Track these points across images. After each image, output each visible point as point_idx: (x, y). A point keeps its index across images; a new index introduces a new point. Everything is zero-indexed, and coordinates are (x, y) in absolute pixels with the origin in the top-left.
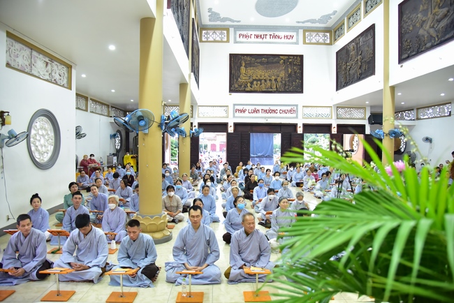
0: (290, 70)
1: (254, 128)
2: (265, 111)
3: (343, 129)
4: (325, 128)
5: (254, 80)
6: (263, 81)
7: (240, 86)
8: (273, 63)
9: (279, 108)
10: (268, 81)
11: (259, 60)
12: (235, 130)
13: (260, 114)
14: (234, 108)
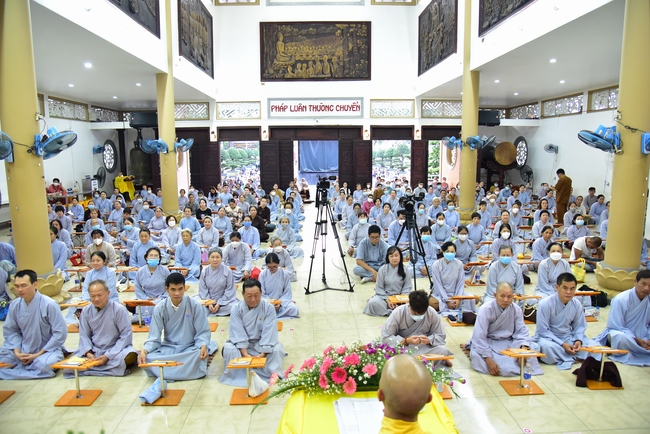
0: (351, 46)
1: (300, 134)
2: (315, 108)
3: (431, 132)
4: (404, 132)
5: (297, 62)
6: (310, 63)
7: (277, 71)
8: (325, 35)
9: (335, 103)
10: (318, 63)
11: (304, 32)
12: (271, 136)
13: (308, 113)
14: (269, 104)
